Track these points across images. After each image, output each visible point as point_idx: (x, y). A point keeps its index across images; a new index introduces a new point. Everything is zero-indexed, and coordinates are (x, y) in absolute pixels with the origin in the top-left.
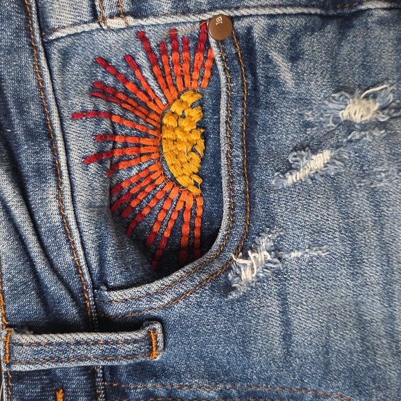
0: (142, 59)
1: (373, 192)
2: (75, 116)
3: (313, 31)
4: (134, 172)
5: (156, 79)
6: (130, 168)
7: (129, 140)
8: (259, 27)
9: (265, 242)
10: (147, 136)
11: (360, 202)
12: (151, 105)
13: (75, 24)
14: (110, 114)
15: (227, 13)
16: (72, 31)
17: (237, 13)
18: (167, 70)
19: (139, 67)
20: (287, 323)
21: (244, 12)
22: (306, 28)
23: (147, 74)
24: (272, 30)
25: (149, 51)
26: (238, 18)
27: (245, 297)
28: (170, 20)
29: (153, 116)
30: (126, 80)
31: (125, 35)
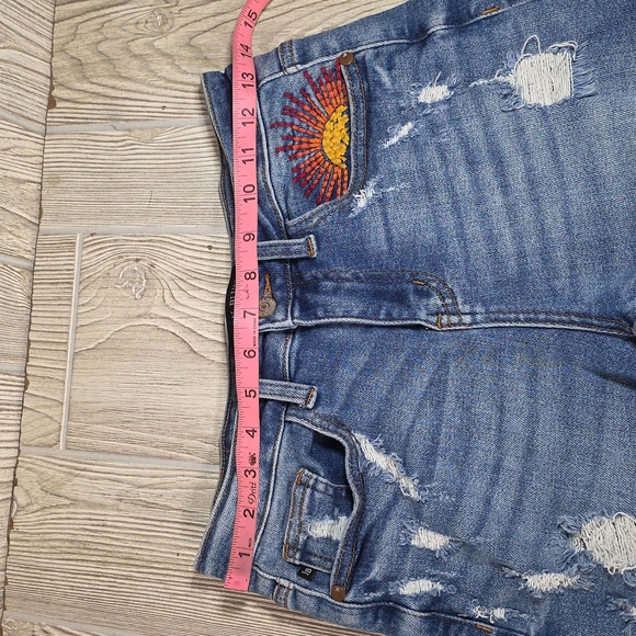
0: (310, 90)
1: (439, 145)
2: (272, 126)
3: (401, 52)
4: (307, 158)
5: (319, 101)
6: (304, 156)
7: (303, 139)
8: (369, 55)
9: (371, 183)
10: (314, 137)
11: (431, 154)
12: (318, 118)
13: (271, 75)
14: (292, 124)
15: (351, 51)
16: (270, 78)
17: (357, 50)
18: (326, 95)
19: (308, 95)
20: (388, 231)
21: (360, 48)
22: (396, 51)
23: (314, 99)
24: (377, 56)
25: (313, 85)
26: (358, 53)
27: (360, 216)
28: (319, 61)
29: (319, 125)
30: (303, 104)
31: (298, 76)
